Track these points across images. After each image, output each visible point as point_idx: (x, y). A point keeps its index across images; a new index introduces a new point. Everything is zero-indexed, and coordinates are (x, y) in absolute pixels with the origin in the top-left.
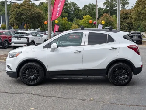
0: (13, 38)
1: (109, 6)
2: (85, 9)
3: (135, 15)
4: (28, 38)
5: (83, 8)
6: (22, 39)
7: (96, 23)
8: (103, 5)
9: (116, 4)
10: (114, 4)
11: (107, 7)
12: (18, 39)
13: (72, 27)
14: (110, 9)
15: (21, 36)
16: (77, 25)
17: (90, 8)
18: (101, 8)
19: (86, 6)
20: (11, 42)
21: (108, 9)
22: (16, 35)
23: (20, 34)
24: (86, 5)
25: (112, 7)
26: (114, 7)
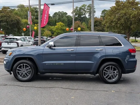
0: (3, 43)
1: (77, 14)
2: (55, 16)
3: (108, 23)
4: (18, 43)
5: (53, 15)
6: (12, 44)
7: (72, 29)
8: (72, 13)
9: (84, 12)
10: (82, 12)
11: (76, 15)
12: (8, 44)
13: (45, 33)
14: (78, 16)
15: (11, 41)
16: (50, 31)
17: (59, 15)
18: (70, 16)
19: (56, 14)
20: (1, 47)
21: (77, 17)
22: (6, 40)
23: (10, 39)
24: (56, 12)
25: (80, 15)
26: (82, 15)
